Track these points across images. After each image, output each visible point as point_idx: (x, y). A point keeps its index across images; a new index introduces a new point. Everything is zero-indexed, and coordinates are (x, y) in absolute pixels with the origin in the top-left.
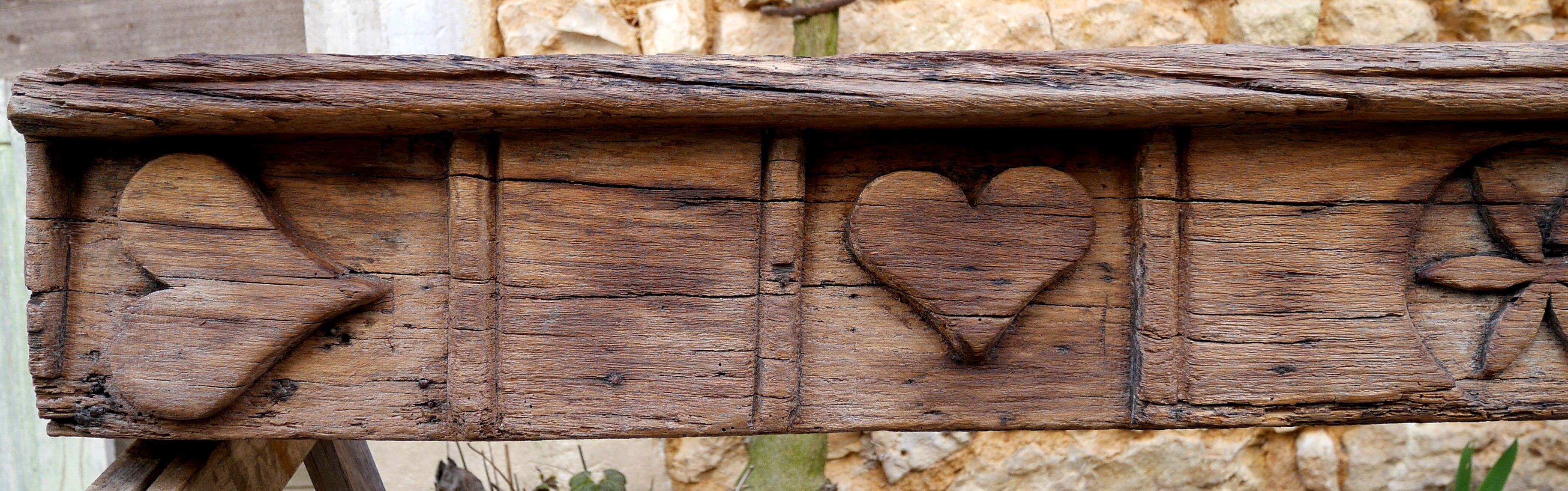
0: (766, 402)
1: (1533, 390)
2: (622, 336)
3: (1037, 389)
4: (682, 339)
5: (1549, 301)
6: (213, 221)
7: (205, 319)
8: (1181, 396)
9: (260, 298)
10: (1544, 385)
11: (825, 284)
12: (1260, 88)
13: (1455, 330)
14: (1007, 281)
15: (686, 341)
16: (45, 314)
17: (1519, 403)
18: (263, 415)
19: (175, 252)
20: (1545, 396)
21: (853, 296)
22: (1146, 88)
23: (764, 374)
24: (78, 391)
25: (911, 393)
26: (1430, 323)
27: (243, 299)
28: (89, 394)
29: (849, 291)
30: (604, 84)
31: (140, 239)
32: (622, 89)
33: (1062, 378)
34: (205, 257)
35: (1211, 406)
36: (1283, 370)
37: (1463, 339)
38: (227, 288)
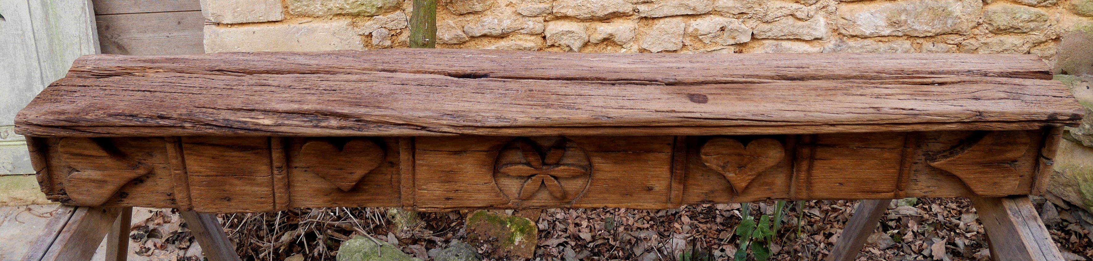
0: (277, 205)
1: (539, 203)
2: (227, 187)
3: (369, 197)
4: (248, 188)
5: (543, 180)
6: (89, 154)
7: (94, 181)
8: (415, 204)
9: (109, 175)
10: (542, 201)
11: (296, 167)
12: (429, 131)
13: (512, 185)
14: (353, 173)
15: (249, 189)
16: (42, 177)
17: (533, 206)
18: (119, 201)
19: (79, 162)
20: (543, 204)
21: (306, 171)
22: (389, 131)
23: (276, 198)
24: (58, 194)
25: (328, 198)
26: (503, 183)
27: (105, 176)
28: (62, 195)
29: (305, 169)
30: (207, 128)
31: (68, 159)
32: (213, 130)
33: (378, 194)
34: (89, 164)
35: (425, 208)
36: (448, 199)
37: (515, 188)
38: (99, 173)
